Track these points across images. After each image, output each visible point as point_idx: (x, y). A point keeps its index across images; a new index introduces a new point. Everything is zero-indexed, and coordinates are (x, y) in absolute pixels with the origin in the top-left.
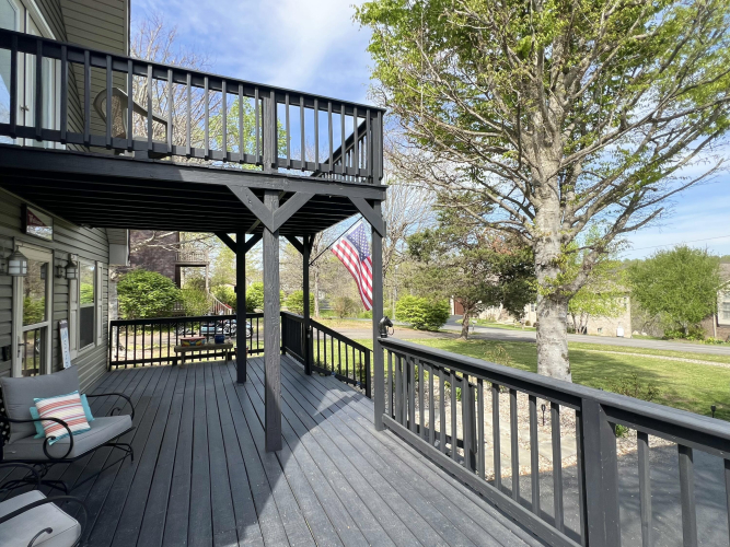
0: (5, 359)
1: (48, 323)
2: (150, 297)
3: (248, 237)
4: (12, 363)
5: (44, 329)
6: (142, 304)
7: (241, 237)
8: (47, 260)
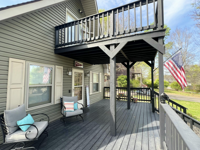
0: (69, 92)
1: (83, 86)
2: (124, 82)
3: (130, 63)
4: (71, 93)
5: (82, 87)
6: (122, 84)
7: (128, 63)
8: (82, 72)
